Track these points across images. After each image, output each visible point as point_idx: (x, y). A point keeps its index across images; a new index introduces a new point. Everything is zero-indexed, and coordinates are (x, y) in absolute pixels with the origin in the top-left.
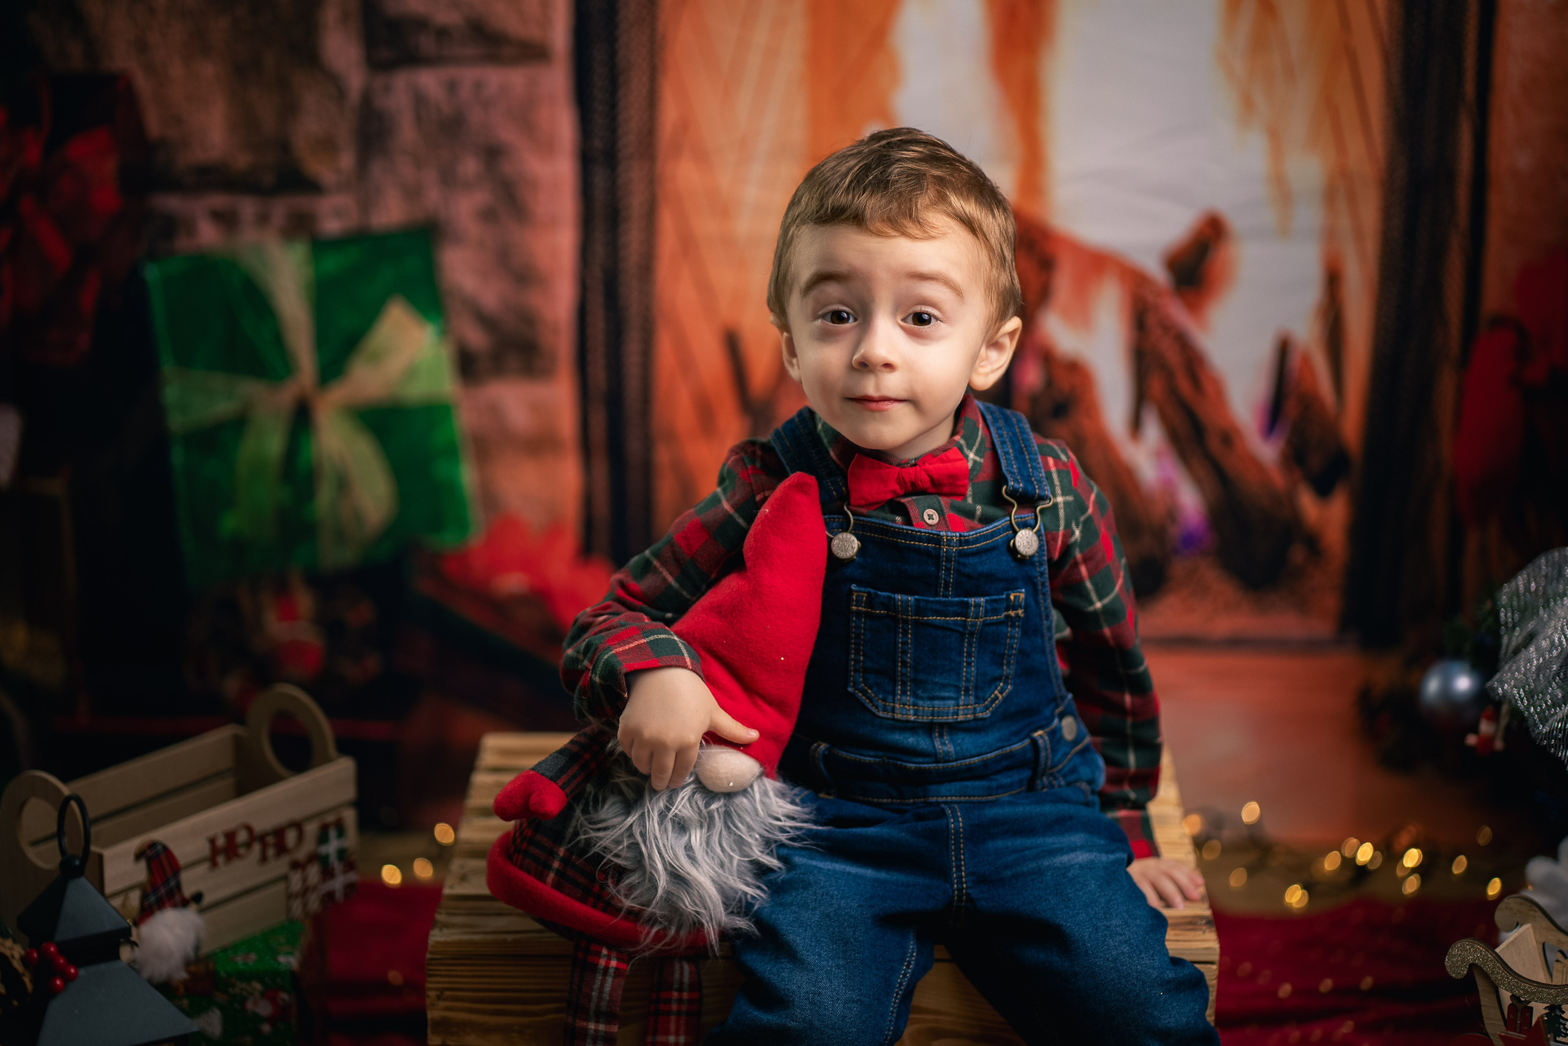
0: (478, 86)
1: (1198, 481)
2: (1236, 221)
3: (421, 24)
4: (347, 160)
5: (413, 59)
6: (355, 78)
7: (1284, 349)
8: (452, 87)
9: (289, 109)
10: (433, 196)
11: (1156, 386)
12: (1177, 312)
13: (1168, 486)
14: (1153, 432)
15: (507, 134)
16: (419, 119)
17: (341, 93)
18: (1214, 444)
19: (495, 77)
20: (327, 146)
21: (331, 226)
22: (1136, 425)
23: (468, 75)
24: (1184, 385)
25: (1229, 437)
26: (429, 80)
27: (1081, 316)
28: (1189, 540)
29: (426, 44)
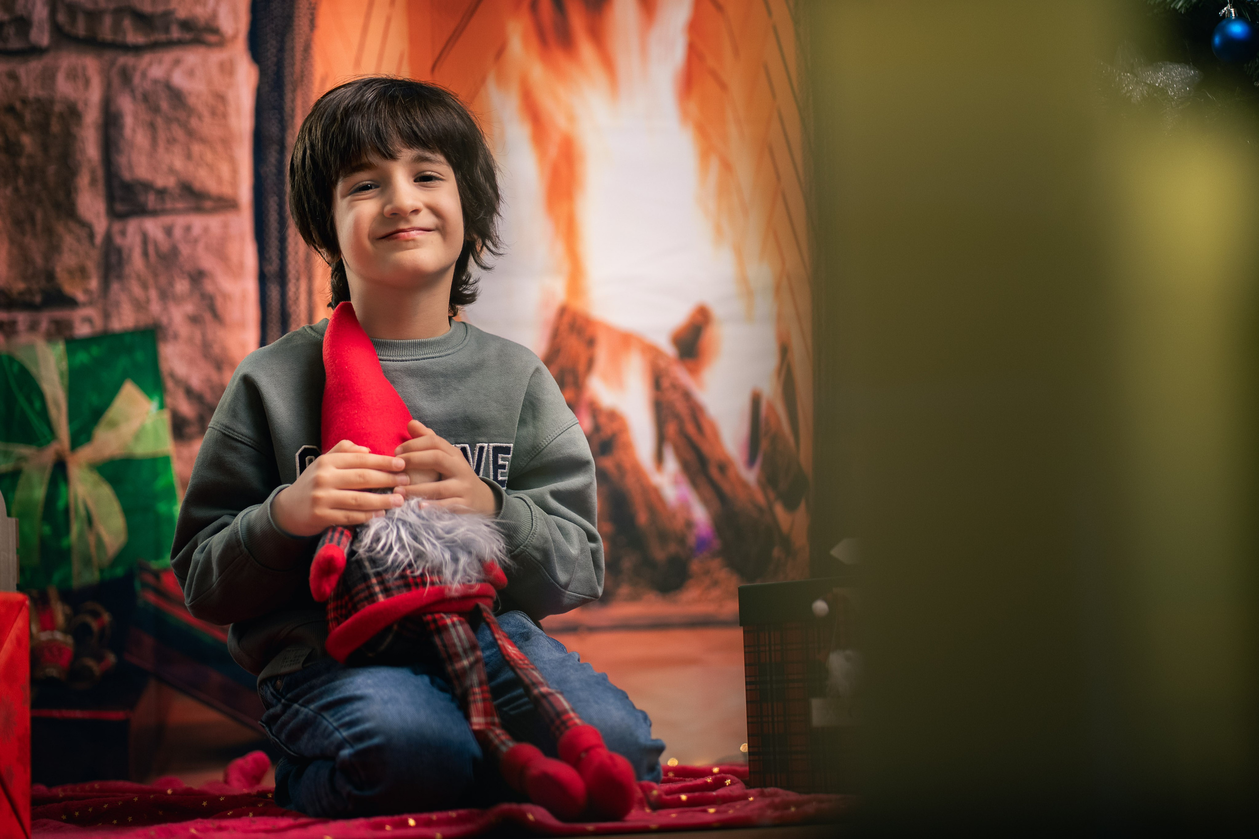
0: (188, 229)
1: (705, 502)
2: (718, 311)
3: (147, 186)
4: (94, 284)
5: (142, 211)
6: (100, 225)
7: (756, 400)
8: (168, 231)
9: (54, 248)
10: (155, 307)
11: (671, 429)
12: (681, 375)
13: (685, 506)
14: (671, 464)
15: (207, 262)
16: (145, 254)
17: (91, 236)
18: (714, 472)
19: (198, 222)
20: (83, 272)
21: (83, 330)
22: (659, 458)
23: (180, 222)
24: (691, 429)
25: (724, 466)
26: (152, 226)
27: (616, 379)
28: (702, 544)
29: (151, 200)
